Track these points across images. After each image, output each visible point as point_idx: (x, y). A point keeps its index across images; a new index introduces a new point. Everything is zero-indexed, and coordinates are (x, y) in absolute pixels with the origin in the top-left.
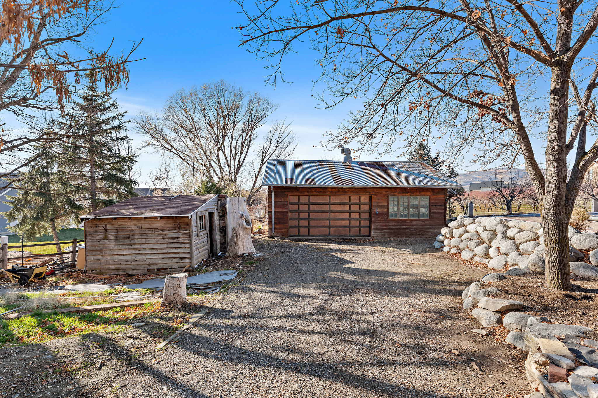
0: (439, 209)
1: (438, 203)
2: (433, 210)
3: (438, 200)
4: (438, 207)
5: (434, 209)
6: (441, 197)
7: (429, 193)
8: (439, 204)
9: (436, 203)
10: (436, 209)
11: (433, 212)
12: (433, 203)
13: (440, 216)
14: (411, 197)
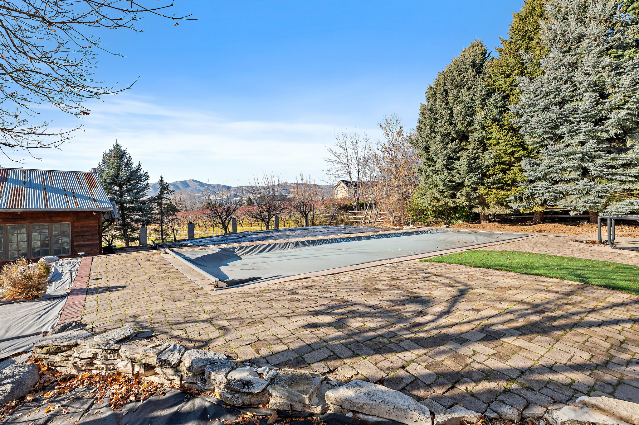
0: (89, 240)
1: (87, 231)
2: (77, 242)
3: (87, 227)
4: (88, 238)
5: (80, 241)
6: (92, 223)
7: (70, 218)
8: (88, 234)
9: (83, 232)
10: (84, 241)
11: (78, 245)
12: (77, 232)
13: (91, 250)
14: (32, 225)
